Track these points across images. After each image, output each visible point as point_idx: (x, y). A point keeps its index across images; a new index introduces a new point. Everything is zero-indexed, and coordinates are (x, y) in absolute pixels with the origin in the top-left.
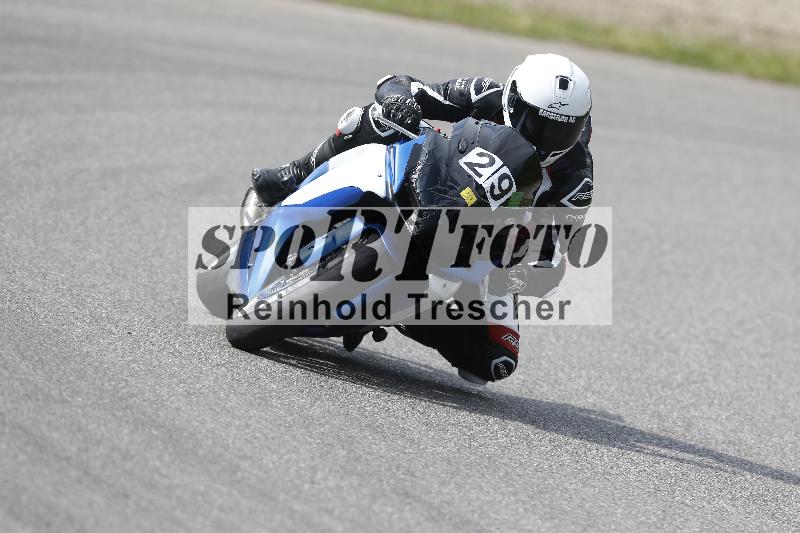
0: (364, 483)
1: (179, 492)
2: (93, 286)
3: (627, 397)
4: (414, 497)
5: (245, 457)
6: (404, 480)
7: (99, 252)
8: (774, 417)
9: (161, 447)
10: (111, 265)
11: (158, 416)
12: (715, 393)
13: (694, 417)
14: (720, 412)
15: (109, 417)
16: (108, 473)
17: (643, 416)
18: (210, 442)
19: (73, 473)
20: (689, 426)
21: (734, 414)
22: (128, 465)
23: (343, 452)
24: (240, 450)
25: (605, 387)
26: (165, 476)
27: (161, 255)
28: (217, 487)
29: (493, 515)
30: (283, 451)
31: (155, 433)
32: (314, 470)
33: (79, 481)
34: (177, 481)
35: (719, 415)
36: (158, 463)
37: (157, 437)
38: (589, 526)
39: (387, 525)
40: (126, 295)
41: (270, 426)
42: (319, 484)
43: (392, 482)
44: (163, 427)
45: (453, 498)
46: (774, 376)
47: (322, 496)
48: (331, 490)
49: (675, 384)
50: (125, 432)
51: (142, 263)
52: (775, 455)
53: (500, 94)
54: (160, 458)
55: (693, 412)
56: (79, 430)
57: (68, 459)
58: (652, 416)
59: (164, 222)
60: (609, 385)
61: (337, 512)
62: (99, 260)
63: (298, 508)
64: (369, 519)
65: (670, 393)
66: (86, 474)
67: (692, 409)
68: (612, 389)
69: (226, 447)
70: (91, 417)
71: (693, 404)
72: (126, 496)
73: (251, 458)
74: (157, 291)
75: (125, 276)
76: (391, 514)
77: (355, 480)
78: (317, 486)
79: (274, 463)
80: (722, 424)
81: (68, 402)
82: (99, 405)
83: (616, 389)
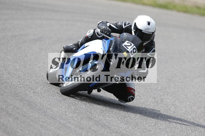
0: (79, 115)
1: (31, 118)
2: (9, 65)
3: (146, 93)
4: (92, 119)
5: (48, 109)
6: (89, 114)
7: (11, 56)
8: (184, 98)
9: (27, 106)
10: (14, 59)
11: (26, 98)
12: (169, 92)
13: (163, 98)
14: (170, 97)
15: (14, 99)
16: (13, 113)
17: (150, 98)
18: (39, 105)
19: (4, 113)
20: (162, 100)
21: (174, 97)
22: (18, 111)
23: (73, 107)
24: (47, 107)
25: (141, 91)
26: (28, 114)
27: (27, 57)
28: (41, 116)
29: (112, 123)
30: (58, 107)
31: (25, 103)
32: (66, 112)
33: (6, 115)
34: (31, 115)
35: (170, 98)
36: (26, 110)
37: (26, 104)
38: (136, 126)
39: (85, 126)
40: (18, 67)
41: (55, 101)
42: (67, 115)
43: (86, 115)
44: (27, 101)
45: (102, 119)
46: (184, 88)
47: (68, 119)
48: (70, 117)
49: (158, 90)
50: (18, 102)
51: (22, 59)
52: (184, 108)
53: (131, 26)
54: (27, 109)
55: (163, 97)
56: (6, 102)
57: (3, 109)
58: (153, 98)
59: (27, 49)
60: (142, 90)
61: (72, 123)
62: (11, 58)
63: (62, 122)
64: (80, 124)
65: (157, 92)
66: (8, 113)
67: (163, 96)
68: (142, 91)
69: (43, 106)
70: (9, 99)
71: (163, 95)
72: (18, 119)
73: (50, 109)
74: (26, 66)
75: (17, 62)
76: (86, 123)
77: (76, 114)
78: (67, 116)
79: (56, 110)
80: (171, 100)
81: (3, 95)
82: (11, 95)
83: (143, 91)
